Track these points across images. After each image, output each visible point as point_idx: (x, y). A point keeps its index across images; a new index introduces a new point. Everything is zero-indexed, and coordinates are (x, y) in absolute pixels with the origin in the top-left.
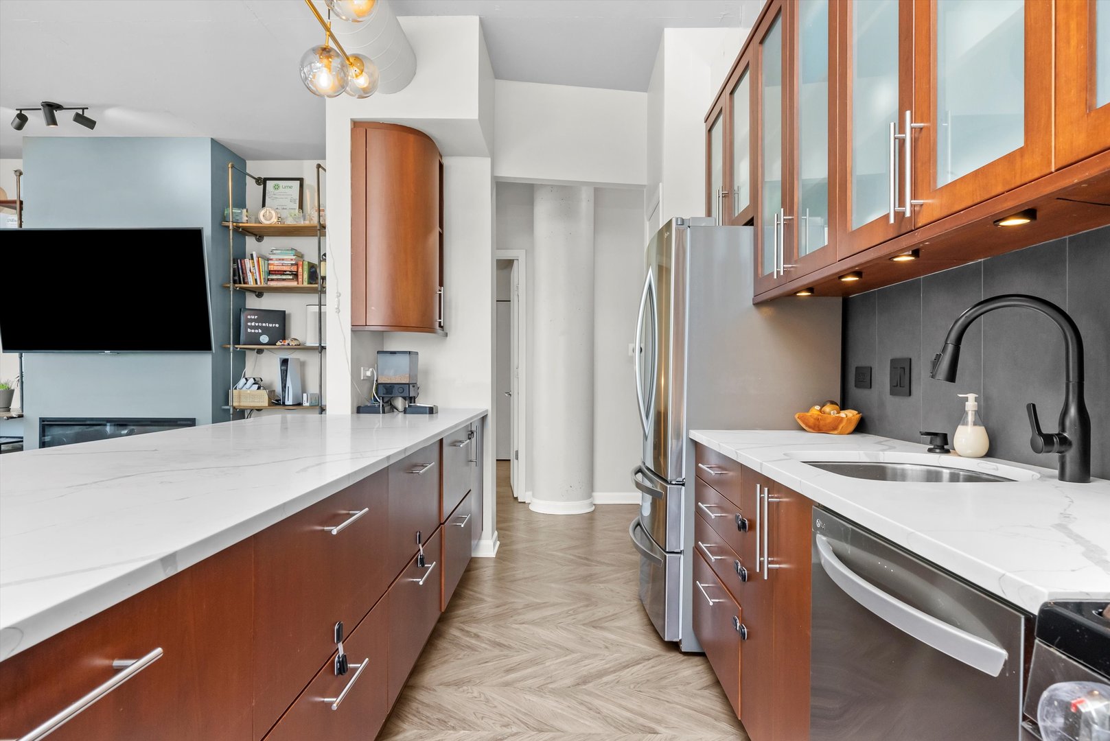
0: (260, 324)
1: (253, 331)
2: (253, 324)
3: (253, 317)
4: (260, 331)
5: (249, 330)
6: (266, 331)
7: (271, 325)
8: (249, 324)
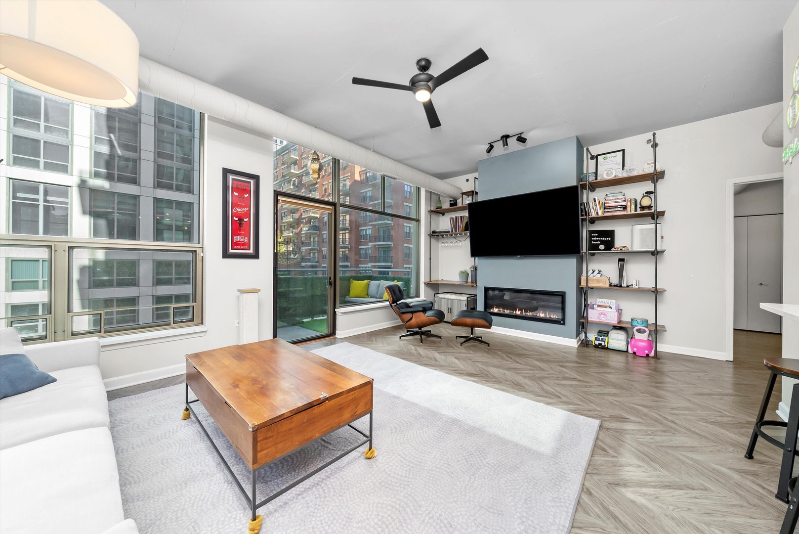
0: (599, 239)
1: (595, 243)
2: (595, 239)
3: (595, 235)
4: (599, 243)
5: (593, 242)
6: (602, 242)
7: (605, 239)
8: (593, 239)
